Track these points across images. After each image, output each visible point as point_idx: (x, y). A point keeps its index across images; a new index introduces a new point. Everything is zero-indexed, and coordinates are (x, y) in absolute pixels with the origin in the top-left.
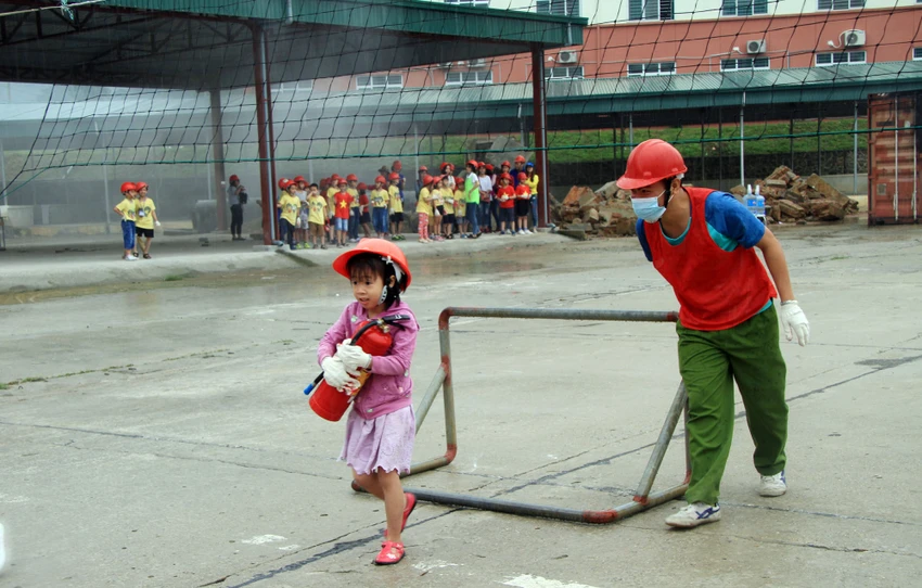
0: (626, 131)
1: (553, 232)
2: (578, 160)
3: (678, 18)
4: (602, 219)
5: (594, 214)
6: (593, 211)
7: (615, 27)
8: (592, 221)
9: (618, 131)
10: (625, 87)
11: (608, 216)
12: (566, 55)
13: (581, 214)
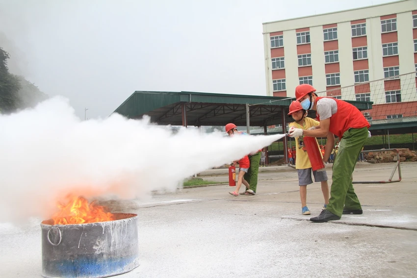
0: (387, 136)
1: (365, 161)
2: (371, 144)
3: (402, 101)
4: (380, 159)
5: (378, 157)
6: (377, 156)
7: (384, 105)
8: (377, 159)
9: (384, 136)
10: (386, 122)
11: (382, 158)
12: (366, 114)
13: (373, 157)
